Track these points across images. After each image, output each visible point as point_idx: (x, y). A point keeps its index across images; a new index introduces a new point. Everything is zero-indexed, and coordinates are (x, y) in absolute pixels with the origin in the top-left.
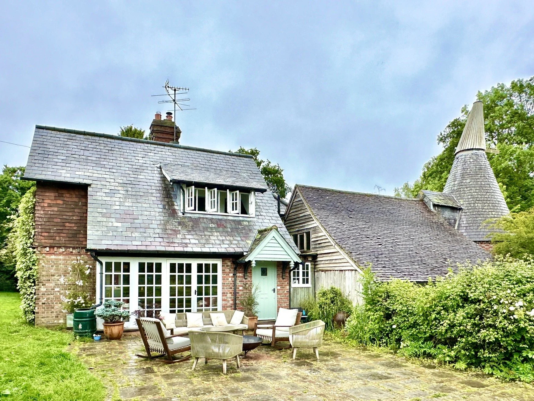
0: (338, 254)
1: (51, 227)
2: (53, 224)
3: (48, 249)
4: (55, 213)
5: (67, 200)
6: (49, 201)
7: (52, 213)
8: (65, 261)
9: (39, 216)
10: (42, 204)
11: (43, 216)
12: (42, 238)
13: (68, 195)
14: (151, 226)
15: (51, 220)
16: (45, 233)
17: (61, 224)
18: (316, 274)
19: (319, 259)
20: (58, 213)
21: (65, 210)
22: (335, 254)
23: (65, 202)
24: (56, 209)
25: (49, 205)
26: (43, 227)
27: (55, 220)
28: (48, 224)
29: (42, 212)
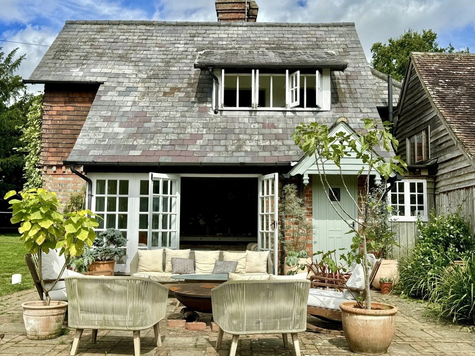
0: (462, 158)
1: (60, 141)
2: (61, 136)
3: (54, 168)
4: (65, 122)
5: (79, 105)
6: (58, 108)
7: (61, 123)
8: (75, 184)
9: (46, 127)
10: (50, 113)
11: (51, 128)
12: (49, 154)
13: (80, 99)
14: (164, 130)
15: (60, 131)
16: (53, 149)
17: (72, 136)
18: (437, 198)
19: (440, 172)
20: (68, 122)
21: (76, 118)
22: (459, 160)
23: (76, 108)
24: (65, 117)
25: (59, 113)
26: (51, 140)
27: (65, 132)
28: (56, 136)
29: (50, 122)
